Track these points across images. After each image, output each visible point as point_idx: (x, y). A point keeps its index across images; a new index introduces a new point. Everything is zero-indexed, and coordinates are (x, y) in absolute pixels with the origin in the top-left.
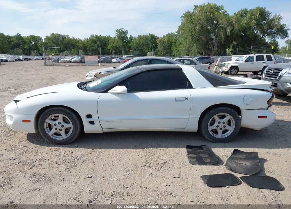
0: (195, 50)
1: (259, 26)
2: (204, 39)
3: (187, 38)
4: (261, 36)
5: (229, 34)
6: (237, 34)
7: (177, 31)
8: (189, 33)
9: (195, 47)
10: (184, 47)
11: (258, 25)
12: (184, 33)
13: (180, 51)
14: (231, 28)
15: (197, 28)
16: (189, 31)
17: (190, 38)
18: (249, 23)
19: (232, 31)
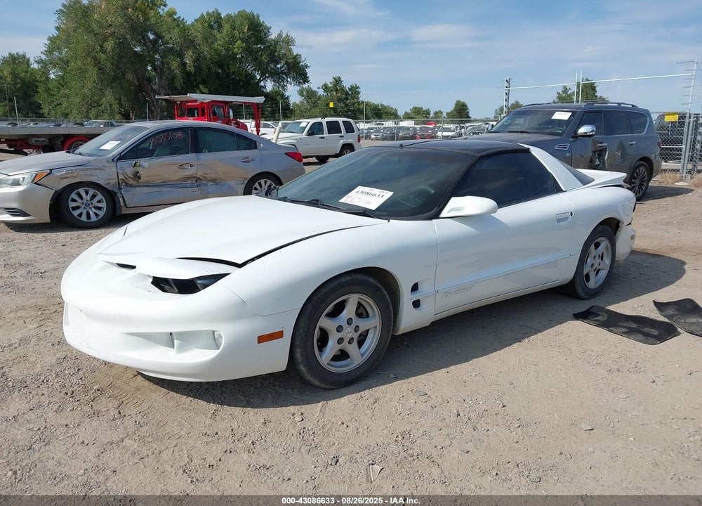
0: (111, 105)
1: (251, 54)
2: (130, 76)
3: (83, 71)
4: (258, 77)
5: (192, 68)
6: (209, 69)
7: (46, 51)
8: (89, 59)
9: (109, 97)
10: (77, 95)
11: (248, 51)
12: (72, 57)
13: (65, 105)
14: (193, 53)
15: (109, 45)
16: (88, 54)
17: (93, 73)
18: (231, 46)
19: (196, 61)
